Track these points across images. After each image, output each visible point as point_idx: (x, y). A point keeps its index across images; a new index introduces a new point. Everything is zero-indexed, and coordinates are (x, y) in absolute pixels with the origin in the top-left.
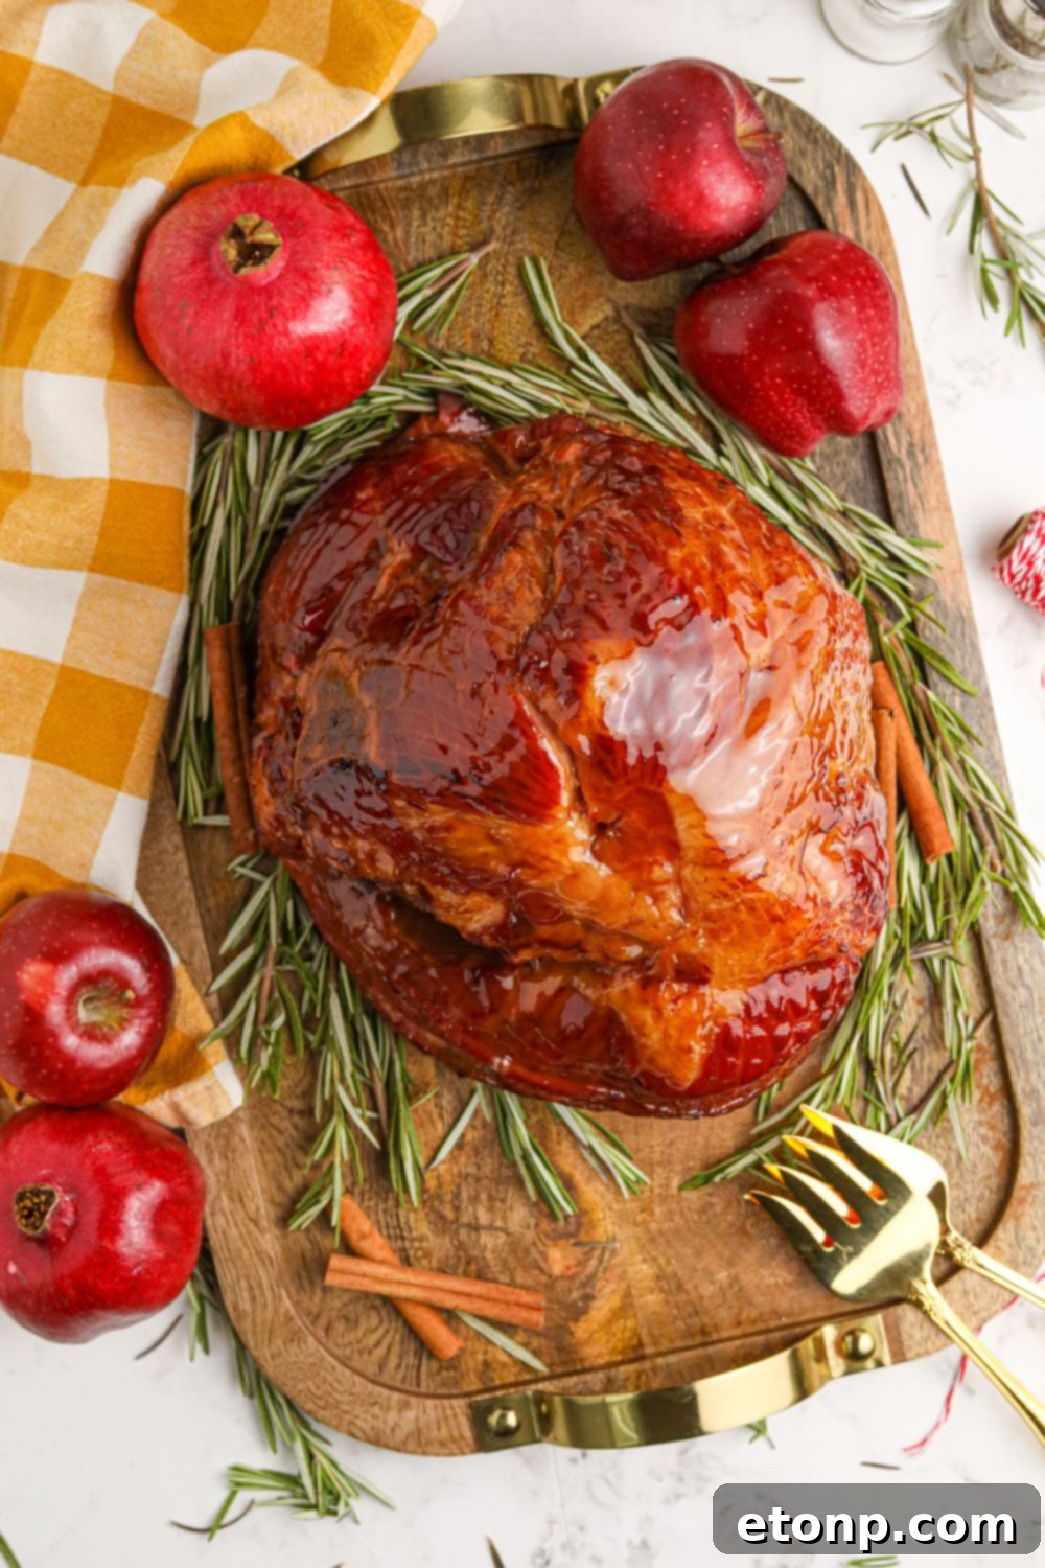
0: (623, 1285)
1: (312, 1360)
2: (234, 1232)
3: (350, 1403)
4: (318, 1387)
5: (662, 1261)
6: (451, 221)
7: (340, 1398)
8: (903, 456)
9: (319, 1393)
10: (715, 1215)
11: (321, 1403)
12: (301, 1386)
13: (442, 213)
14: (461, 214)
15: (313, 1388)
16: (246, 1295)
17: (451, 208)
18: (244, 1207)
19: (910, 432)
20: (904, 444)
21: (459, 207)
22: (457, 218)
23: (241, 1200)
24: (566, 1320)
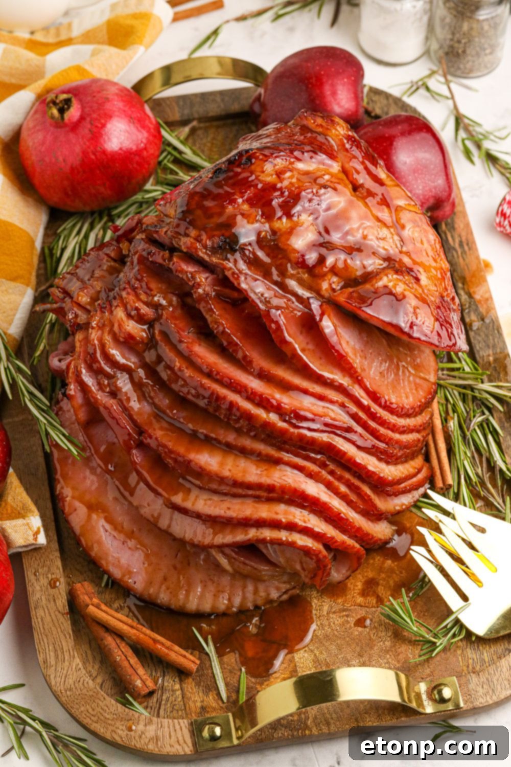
0: (292, 665)
1: (91, 693)
2: (48, 619)
3: (113, 719)
4: (93, 710)
5: (317, 653)
6: (209, 145)
7: (108, 716)
8: (457, 246)
9: (92, 713)
10: (351, 627)
11: (95, 719)
12: (82, 709)
13: (204, 141)
14: (215, 142)
15: (90, 710)
16: (52, 654)
17: (209, 139)
18: (56, 605)
19: (460, 236)
20: (457, 241)
21: (214, 139)
22: (212, 144)
23: (54, 600)
24: (255, 683)
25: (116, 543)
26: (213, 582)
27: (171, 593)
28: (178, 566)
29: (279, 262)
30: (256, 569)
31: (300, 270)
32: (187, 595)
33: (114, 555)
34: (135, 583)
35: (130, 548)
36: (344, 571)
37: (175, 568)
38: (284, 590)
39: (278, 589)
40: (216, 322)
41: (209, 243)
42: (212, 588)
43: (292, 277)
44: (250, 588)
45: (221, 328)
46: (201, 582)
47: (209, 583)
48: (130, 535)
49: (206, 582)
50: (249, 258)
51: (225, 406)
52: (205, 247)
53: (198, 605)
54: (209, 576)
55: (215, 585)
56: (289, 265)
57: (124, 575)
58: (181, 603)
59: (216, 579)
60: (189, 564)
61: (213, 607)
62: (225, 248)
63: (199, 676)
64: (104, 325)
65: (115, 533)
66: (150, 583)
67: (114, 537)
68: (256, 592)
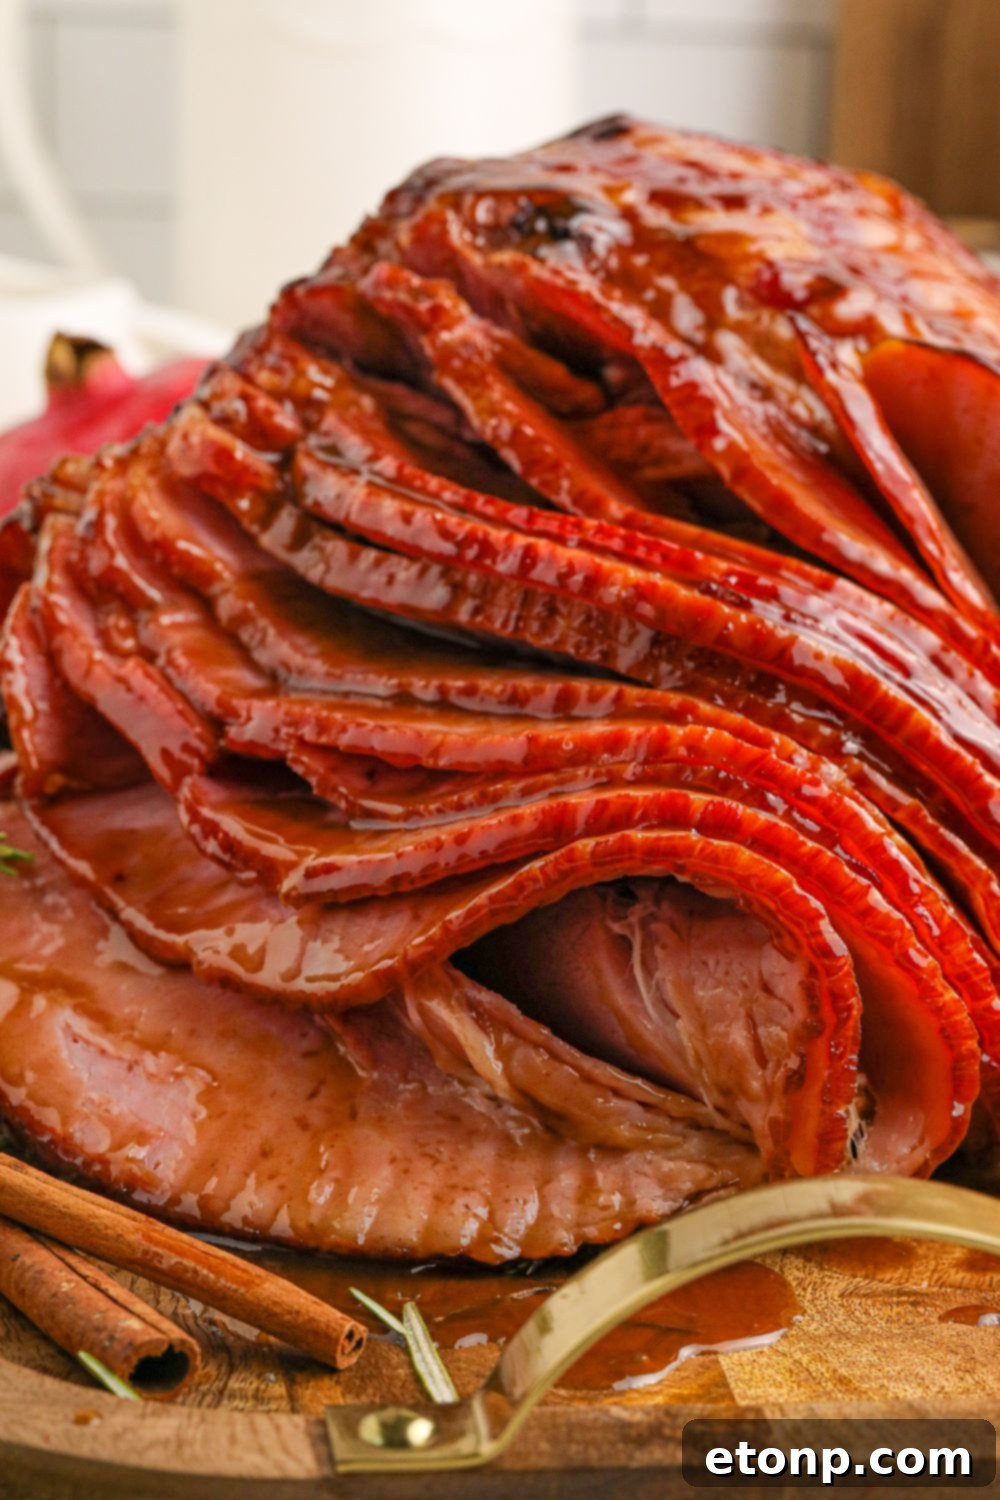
25: (104, 1068)
26: (436, 1162)
27: (282, 1188)
28: (316, 1118)
29: (697, 287)
30: (588, 1079)
31: (765, 316)
32: (339, 1196)
33: (94, 1096)
34: (157, 1165)
35: (151, 1077)
36: (905, 1150)
37: (303, 1124)
38: (687, 1186)
39: (665, 1181)
40: (494, 411)
41: (482, 214)
42: (431, 1178)
43: (739, 328)
44: (567, 1181)
45: (506, 429)
46: (393, 1160)
47: (421, 1165)
48: (154, 1045)
49: (408, 1160)
50: (604, 265)
51: (506, 565)
52: (472, 226)
53: (376, 1223)
54: (423, 1146)
55: (439, 1168)
56: (730, 296)
57: (118, 1146)
58: (314, 1217)
59: (445, 1152)
60: (353, 1116)
61: (429, 1230)
62: (533, 232)
63: (362, 1379)
64: (135, 453)
65: (105, 1043)
66: (208, 1165)
67: (103, 1052)
68: (588, 1189)
